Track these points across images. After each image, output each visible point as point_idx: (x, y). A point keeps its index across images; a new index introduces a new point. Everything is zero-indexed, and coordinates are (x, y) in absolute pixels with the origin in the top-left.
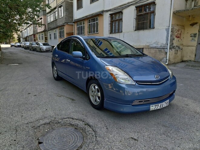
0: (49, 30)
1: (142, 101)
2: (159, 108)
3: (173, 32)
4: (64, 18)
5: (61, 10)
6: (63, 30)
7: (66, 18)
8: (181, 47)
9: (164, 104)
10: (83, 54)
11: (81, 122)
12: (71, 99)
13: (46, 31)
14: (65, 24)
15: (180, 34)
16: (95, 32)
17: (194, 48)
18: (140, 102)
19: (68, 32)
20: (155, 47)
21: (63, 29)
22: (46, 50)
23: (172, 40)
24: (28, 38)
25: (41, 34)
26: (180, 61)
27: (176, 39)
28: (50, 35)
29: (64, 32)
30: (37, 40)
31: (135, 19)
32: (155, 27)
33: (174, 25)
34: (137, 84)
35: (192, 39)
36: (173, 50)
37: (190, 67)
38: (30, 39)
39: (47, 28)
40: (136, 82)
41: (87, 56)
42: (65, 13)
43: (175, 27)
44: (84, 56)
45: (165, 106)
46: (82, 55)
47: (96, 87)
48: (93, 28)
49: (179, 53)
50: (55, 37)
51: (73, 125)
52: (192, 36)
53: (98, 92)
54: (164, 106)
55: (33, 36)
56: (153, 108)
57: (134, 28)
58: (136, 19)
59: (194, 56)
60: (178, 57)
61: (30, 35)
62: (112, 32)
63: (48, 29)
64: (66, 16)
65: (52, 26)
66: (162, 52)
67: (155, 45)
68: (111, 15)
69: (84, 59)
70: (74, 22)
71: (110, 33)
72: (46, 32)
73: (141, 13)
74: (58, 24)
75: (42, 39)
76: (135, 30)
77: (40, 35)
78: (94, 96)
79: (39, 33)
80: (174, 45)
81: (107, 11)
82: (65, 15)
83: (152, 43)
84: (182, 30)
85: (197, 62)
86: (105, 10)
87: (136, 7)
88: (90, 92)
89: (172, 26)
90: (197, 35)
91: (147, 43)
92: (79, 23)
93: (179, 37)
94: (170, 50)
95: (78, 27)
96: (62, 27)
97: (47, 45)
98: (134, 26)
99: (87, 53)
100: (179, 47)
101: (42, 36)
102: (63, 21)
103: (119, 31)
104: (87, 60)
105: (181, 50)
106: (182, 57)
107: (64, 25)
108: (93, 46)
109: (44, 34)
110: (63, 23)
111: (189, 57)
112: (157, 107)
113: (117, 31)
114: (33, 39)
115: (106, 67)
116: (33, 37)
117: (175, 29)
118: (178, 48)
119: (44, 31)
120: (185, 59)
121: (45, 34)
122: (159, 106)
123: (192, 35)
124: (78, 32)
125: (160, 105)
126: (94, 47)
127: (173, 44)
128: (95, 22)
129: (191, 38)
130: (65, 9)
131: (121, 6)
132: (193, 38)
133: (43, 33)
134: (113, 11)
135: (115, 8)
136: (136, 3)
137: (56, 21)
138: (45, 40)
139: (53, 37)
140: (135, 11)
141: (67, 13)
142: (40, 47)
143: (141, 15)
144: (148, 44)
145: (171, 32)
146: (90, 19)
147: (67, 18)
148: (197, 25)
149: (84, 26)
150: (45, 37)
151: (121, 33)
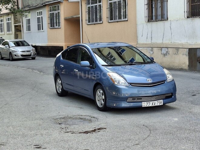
1: (135, 99)
2: (151, 105)
6: (57, 12)
9: (156, 103)
10: (91, 64)
11: (89, 117)
12: (79, 108)
16: (121, 18)
18: (133, 99)
19: (69, 16)
21: (58, 9)
22: (22, 56)
25: (5, 18)
28: (29, 21)
29: (59, 16)
34: (130, 86)
40: (130, 84)
41: (94, 65)
44: (91, 66)
46: (89, 65)
47: (101, 92)
48: (117, 10)
50: (39, 26)
51: (82, 118)
53: (103, 95)
54: (156, 105)
57: (185, 14)
62: (152, 19)
63: (22, 8)
65: (33, 3)
69: (91, 68)
71: (149, 21)
75: (8, 30)
76: (188, 17)
78: (100, 100)
88: (97, 97)
95: (89, 7)
96: (55, 5)
97: (23, 45)
98: (186, 11)
99: (94, 62)
101: (8, 24)
103: (163, 17)
104: (94, 68)
109: (13, 19)
112: (148, 104)
113: (159, 18)
115: (108, 73)
121: (14, 19)
124: (89, 18)
125: (151, 103)
133: (11, 17)
138: (15, 33)
139: (34, 25)
142: (9, 49)
149: (100, 6)
150: (15, 26)
151: (166, 22)
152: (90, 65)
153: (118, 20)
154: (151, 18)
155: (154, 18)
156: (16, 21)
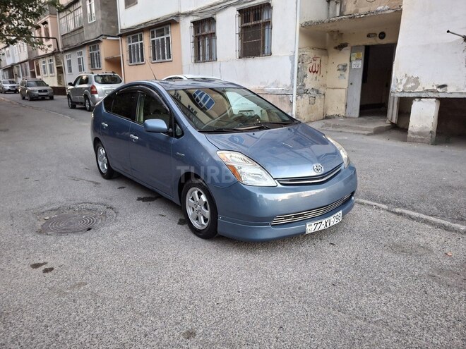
0: (65, 52)
1: (290, 217)
2: (322, 227)
3: (303, 63)
4: (99, 24)
5: (90, 5)
6: (97, 52)
7: (102, 25)
8: (322, 90)
9: (333, 220)
13: (59, 52)
14: (101, 39)
15: (319, 66)
16: (164, 59)
17: (343, 92)
18: (286, 218)
19: (110, 55)
20: (274, 92)
21: (98, 49)
23: (302, 77)
24: (15, 68)
25: (47, 60)
26: (322, 117)
27: (309, 75)
28: (69, 62)
29: (99, 56)
30: (39, 74)
31: (238, 35)
32: (272, 52)
33: (304, 49)
35: (341, 75)
36: (306, 97)
37: (331, 129)
38: (22, 70)
39: (60, 47)
42: (100, 12)
43: (306, 53)
45: (335, 223)
46: (166, 127)
48: (160, 48)
49: (319, 102)
50: (80, 67)
52: (339, 70)
54: (332, 224)
55: (27, 63)
56: (311, 228)
57: (238, 53)
58: (240, 34)
59: (344, 108)
60: (317, 109)
61: (22, 60)
62: (199, 60)
63: (62, 49)
64: (102, 19)
65: (74, 42)
66: (284, 101)
67: (273, 88)
68: (195, 23)
69: (171, 135)
70: (120, 36)
71: (195, 62)
72: (59, 55)
73: (248, 24)
74: (87, 38)
75: (51, 72)
76: (240, 58)
77: (44, 62)
79: (43, 57)
80: (307, 87)
81: (187, 15)
82: (100, 17)
83: (268, 84)
84: (323, 58)
85: (350, 118)
86: (182, 11)
87: (239, 11)
89: (299, 52)
90: (348, 68)
91: (261, 83)
92: (131, 36)
93: (317, 72)
94: (299, 98)
96: (94, 44)
98: (237, 49)
100: (318, 92)
101: (50, 65)
102: (97, 31)
103: (212, 58)
104: (178, 137)
105: (323, 97)
106: (325, 109)
107: (99, 41)
108: (189, 106)
109: (54, 61)
110: (98, 36)
111: (335, 109)
112: (319, 225)
113: (207, 58)
114: (29, 71)
115: (217, 152)
116: (28, 67)
117: (306, 57)
118: (315, 92)
119: (53, 54)
120: (330, 113)
121: (56, 60)
122: (322, 225)
123: (340, 67)
124: (131, 58)
125: (324, 223)
126: (192, 109)
127: (304, 85)
128: (165, 37)
129: (339, 73)
130: (99, 3)
131: (211, 6)
132: (342, 73)
133: (53, 58)
134: (197, 16)
135: (201, 9)
136: (237, 3)
137: (81, 31)
138: (58, 74)
140: (237, 18)
141: (105, 13)
143: (248, 27)
144: (262, 86)
145: (299, 62)
146: (155, 30)
147: (105, 24)
148: (347, 48)
149: (141, 44)
150: (57, 68)
151: (214, 63)
152: (168, 129)
153: (166, 60)
154: (198, 58)
155: (201, 58)
156: (58, 62)
